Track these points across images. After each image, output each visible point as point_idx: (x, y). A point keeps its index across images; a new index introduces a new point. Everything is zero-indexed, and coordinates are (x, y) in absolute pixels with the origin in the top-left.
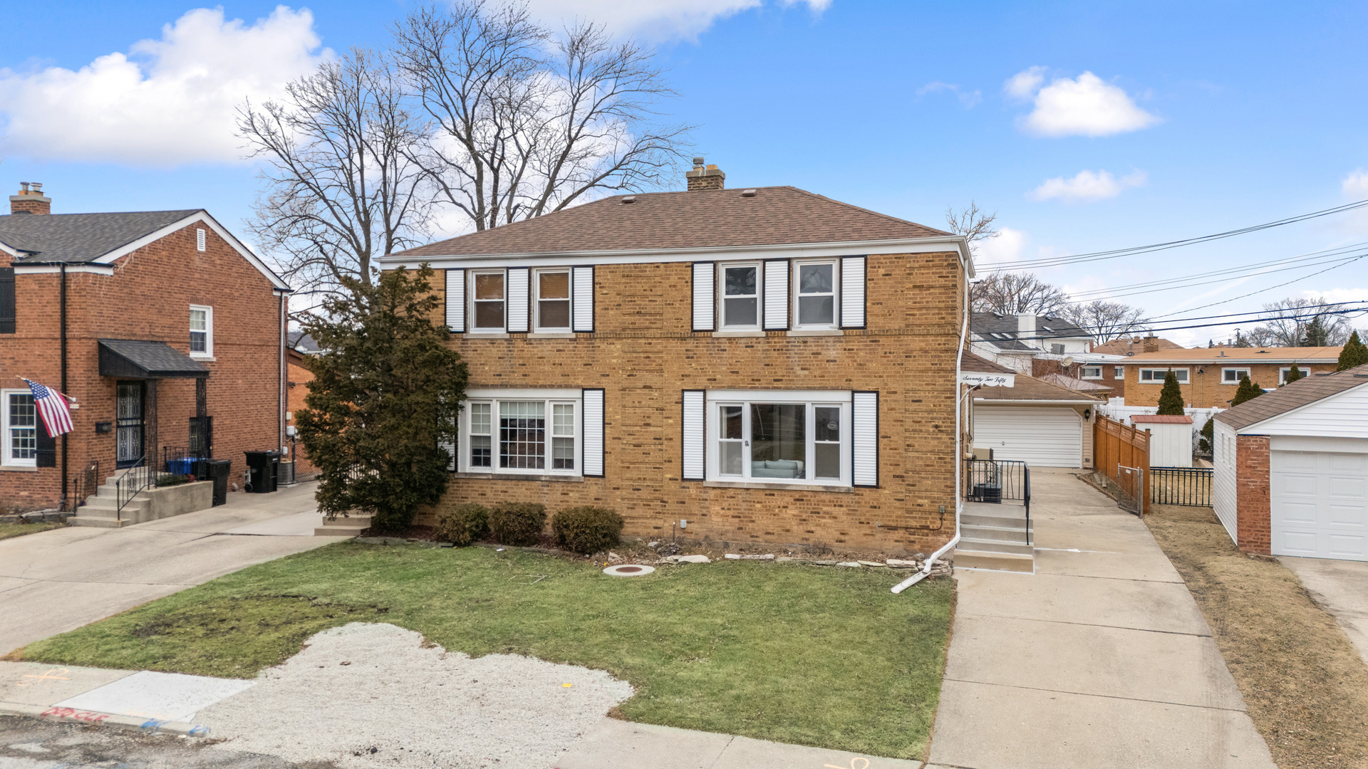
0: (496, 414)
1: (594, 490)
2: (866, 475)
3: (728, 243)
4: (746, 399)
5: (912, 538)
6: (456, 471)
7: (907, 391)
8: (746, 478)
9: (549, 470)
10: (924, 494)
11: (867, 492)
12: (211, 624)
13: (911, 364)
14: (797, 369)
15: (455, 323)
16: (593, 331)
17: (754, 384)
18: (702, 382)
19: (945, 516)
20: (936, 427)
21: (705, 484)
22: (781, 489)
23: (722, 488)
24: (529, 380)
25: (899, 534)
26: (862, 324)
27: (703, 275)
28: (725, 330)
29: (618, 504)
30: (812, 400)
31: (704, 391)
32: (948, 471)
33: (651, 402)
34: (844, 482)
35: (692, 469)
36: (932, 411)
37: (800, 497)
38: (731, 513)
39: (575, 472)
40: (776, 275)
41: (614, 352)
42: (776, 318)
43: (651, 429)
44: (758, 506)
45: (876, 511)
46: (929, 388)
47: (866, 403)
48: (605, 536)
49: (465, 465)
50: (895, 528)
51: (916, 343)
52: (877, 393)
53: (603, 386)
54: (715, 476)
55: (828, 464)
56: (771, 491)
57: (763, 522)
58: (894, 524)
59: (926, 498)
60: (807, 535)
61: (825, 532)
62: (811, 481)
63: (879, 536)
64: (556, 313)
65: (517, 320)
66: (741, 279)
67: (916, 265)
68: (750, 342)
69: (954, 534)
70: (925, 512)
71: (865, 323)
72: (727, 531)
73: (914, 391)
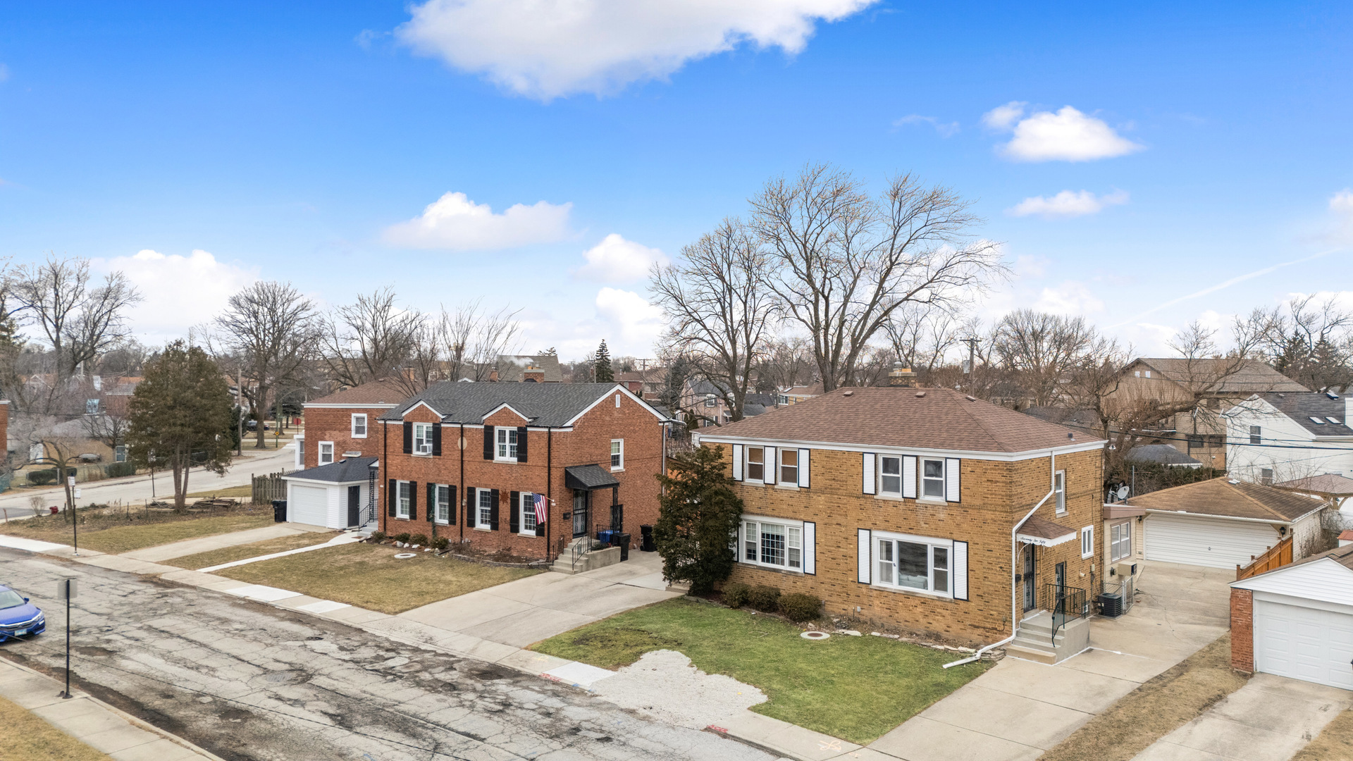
0: (759, 530)
1: (810, 582)
2: (961, 593)
3: (885, 441)
4: (895, 538)
5: (987, 634)
6: (738, 561)
7: (984, 544)
8: (894, 585)
9: (786, 567)
10: (994, 608)
11: (962, 603)
12: (605, 641)
13: (985, 527)
14: (922, 523)
15: (737, 475)
16: (809, 488)
17: (898, 529)
18: (869, 525)
19: (1006, 623)
20: (1001, 568)
21: (870, 587)
22: (913, 595)
23: (881, 590)
24: (775, 513)
25: (980, 631)
26: (958, 500)
27: (869, 461)
28: (883, 495)
29: (823, 594)
30: (931, 543)
31: (870, 530)
32: (1008, 596)
33: (841, 534)
34: (948, 595)
35: (864, 577)
36: (998, 558)
37: (924, 601)
38: (885, 606)
39: (800, 570)
40: (909, 466)
41: (820, 501)
42: (910, 491)
43: (841, 550)
44: (901, 604)
45: (967, 615)
46: (997, 543)
47: (961, 548)
48: (807, 613)
49: (743, 559)
50: (978, 627)
51: (989, 515)
52: (967, 543)
53: (815, 521)
54: (877, 583)
55: (941, 581)
56: (908, 595)
57: (903, 614)
58: (977, 624)
59: (995, 611)
60: (928, 625)
61: (938, 626)
62: (931, 592)
63: (969, 631)
64: (790, 474)
65: (769, 477)
66: (891, 465)
67: (989, 467)
68: (895, 504)
69: (1011, 635)
70: (994, 619)
71: (960, 500)
72: (883, 617)
73: (988, 544)
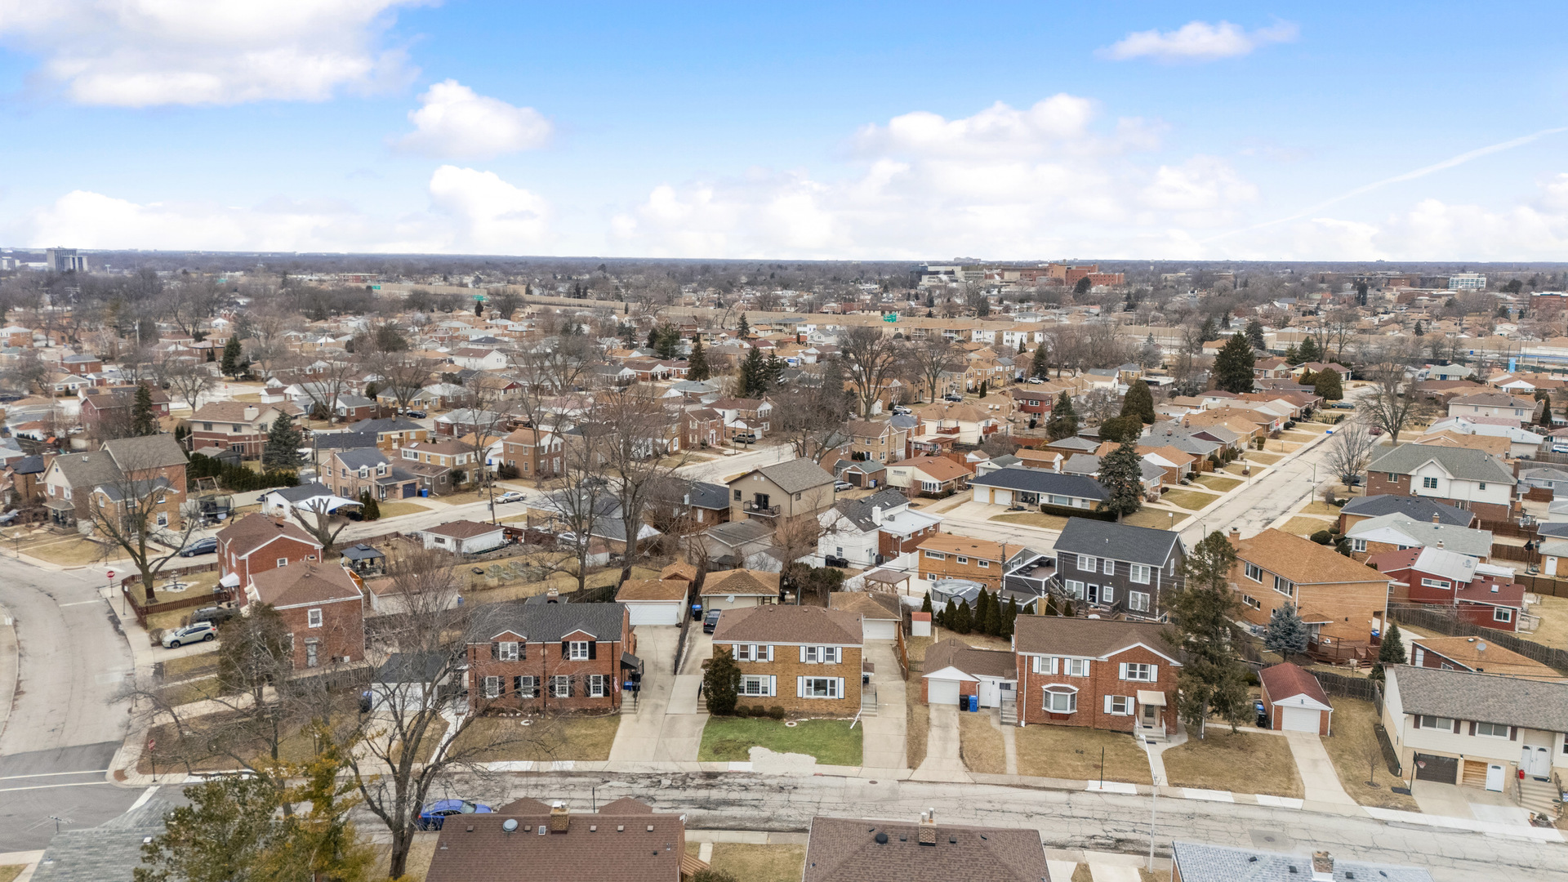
0: (746, 680)
1: (774, 700)
2: (842, 696)
3: (809, 641)
4: (813, 678)
5: (852, 710)
6: (737, 696)
7: (851, 677)
8: (813, 696)
9: (761, 695)
11: (841, 700)
13: (851, 671)
14: (825, 672)
15: (735, 658)
16: (773, 661)
17: (815, 675)
18: (802, 674)
20: (857, 685)
21: (802, 698)
22: (822, 699)
23: (807, 699)
24: (755, 673)
27: (803, 650)
28: (808, 662)
29: (780, 704)
30: (829, 679)
31: (803, 676)
32: (859, 695)
33: (789, 679)
34: (836, 697)
35: (800, 695)
36: (856, 682)
37: (826, 701)
38: (809, 705)
39: (768, 695)
40: (821, 650)
41: (779, 666)
42: (821, 660)
43: (789, 685)
44: (815, 703)
45: (843, 704)
46: (856, 677)
47: (842, 680)
48: (779, 715)
49: (739, 694)
50: (848, 708)
51: (853, 667)
52: (844, 677)
53: (776, 674)
54: (805, 696)
55: (833, 692)
56: (819, 699)
57: (817, 707)
59: (855, 701)
60: (827, 710)
61: (832, 709)
62: (828, 697)
63: (844, 709)
64: (763, 656)
65: (753, 657)
66: (812, 650)
67: (853, 650)
68: (814, 665)
69: (861, 708)
70: (854, 704)
71: (841, 662)
72: (808, 709)
73: (853, 677)
